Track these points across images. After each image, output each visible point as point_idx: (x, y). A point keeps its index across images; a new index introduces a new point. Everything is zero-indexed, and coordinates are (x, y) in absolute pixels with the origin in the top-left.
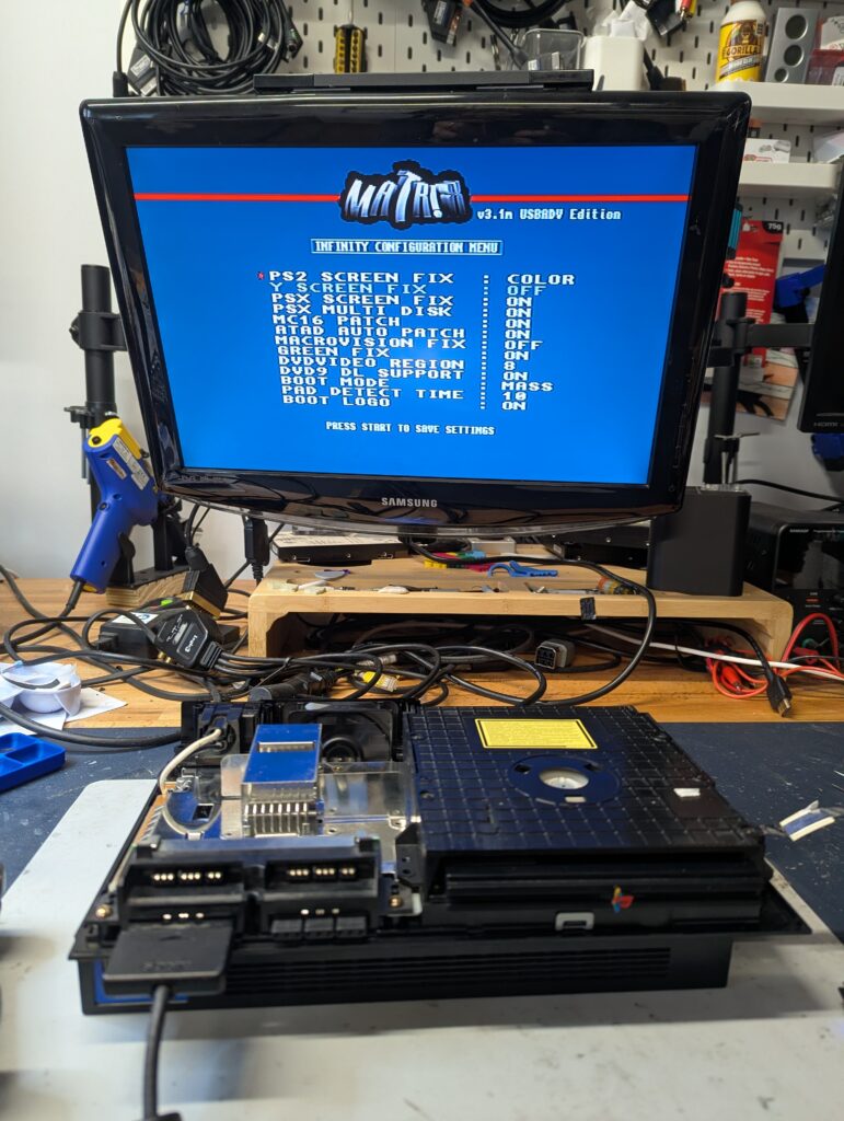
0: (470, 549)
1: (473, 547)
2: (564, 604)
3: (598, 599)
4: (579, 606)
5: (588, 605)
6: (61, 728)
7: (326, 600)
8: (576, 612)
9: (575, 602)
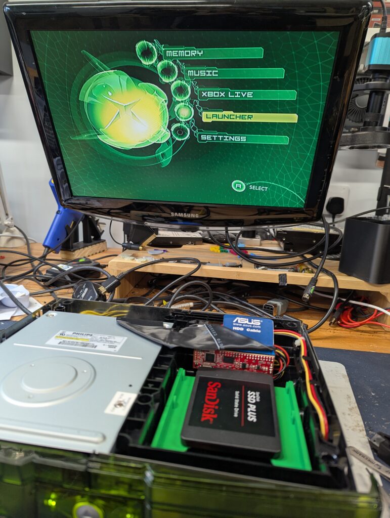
2: (270, 276)
3: (290, 274)
4: (278, 278)
5: (283, 277)
8: (277, 281)
9: (275, 276)
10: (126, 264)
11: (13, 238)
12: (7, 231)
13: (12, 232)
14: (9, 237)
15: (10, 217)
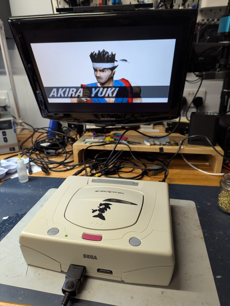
7: (92, 146)
8: (158, 151)
9: (157, 148)
10: (82, 146)
11: (23, 129)
12: (20, 126)
13: (23, 126)
14: (21, 129)
15: (21, 118)
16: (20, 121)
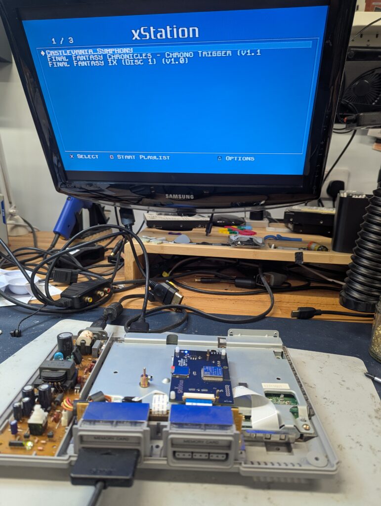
0: (245, 225)
1: (247, 224)
2: (286, 254)
3: (305, 253)
4: (294, 256)
5: (299, 256)
6: (27, 303)
7: (162, 248)
8: (293, 259)
9: (291, 254)
11: (16, 226)
12: (10, 220)
13: (16, 220)
14: (13, 225)
15: (14, 205)
16: (11, 211)
